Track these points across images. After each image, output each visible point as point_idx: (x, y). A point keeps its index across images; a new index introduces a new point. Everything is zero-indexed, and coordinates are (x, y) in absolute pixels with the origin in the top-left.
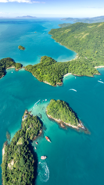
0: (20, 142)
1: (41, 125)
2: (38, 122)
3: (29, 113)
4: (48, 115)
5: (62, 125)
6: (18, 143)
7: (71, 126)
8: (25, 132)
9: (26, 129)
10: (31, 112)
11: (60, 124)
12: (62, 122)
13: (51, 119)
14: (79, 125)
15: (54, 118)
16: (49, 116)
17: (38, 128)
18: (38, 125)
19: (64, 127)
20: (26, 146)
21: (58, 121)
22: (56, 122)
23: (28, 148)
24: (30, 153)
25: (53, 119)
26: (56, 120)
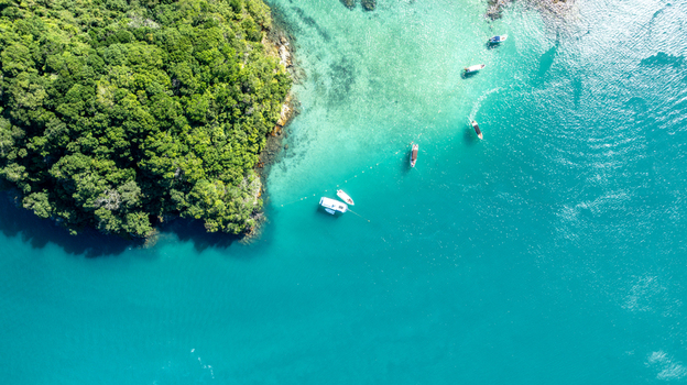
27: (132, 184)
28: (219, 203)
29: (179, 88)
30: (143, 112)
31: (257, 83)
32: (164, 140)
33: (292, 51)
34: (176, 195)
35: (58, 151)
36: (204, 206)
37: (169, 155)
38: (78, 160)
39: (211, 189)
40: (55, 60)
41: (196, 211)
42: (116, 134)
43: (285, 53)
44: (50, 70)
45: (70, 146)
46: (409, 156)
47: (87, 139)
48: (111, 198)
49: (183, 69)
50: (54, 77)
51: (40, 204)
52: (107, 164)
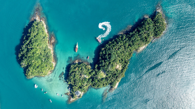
0: (102, 75)
1: (72, 66)
2: (72, 72)
3: (69, 94)
4: (54, 66)
5: (53, 41)
6: (104, 76)
7: (45, 28)
8: (91, 78)
9: (89, 79)
10: (66, 94)
11: (53, 43)
12: (49, 42)
13: (56, 59)
14: (37, 19)
15: (52, 56)
16: (54, 64)
17: (77, 66)
18: (75, 68)
19: (53, 37)
20: (100, 65)
21: (51, 48)
22: (54, 49)
23: (100, 62)
24: (101, 57)
25: (54, 56)
26: (52, 52)
27: (26, 66)
28: (29, 75)
29: (38, 67)
30: (33, 66)
31: (43, 73)
32: (32, 68)
33: (51, 73)
34: (27, 70)
35: (26, 57)
36: (28, 73)
37: (31, 69)
38: (26, 60)
39: (30, 73)
40: (34, 55)
41: (27, 72)
42: (30, 63)
43: (50, 73)
44: (33, 54)
45: (27, 59)
46: (45, 92)
47: (28, 61)
48: (23, 64)
49: (40, 67)
50: (33, 55)
51: (20, 56)
52: (27, 63)
